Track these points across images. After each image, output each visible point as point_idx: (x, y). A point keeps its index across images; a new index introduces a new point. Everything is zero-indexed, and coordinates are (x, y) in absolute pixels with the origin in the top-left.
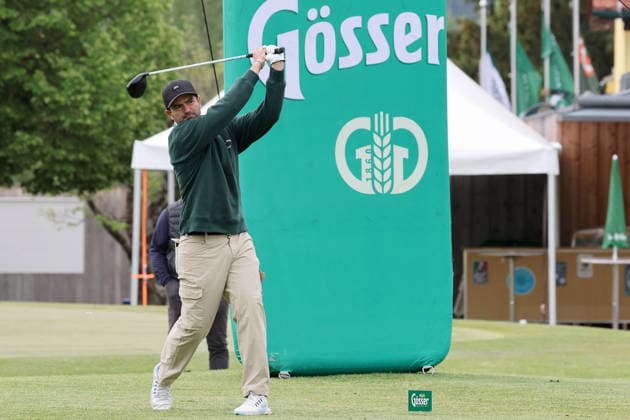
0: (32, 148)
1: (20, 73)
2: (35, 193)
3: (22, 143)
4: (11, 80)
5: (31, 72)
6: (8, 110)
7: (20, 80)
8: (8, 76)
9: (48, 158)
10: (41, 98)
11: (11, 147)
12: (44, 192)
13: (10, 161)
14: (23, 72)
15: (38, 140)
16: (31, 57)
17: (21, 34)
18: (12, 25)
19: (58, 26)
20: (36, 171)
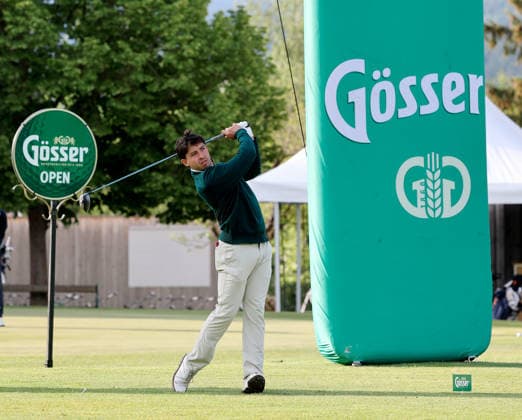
0: (165, 185)
1: (154, 126)
2: (168, 222)
3: (156, 181)
4: (147, 131)
5: (163, 125)
6: (146, 155)
7: (155, 131)
8: (145, 128)
9: (177, 194)
10: (171, 146)
11: (148, 185)
12: (175, 222)
13: (147, 196)
14: (157, 124)
15: (169, 179)
16: (164, 113)
17: (155, 94)
18: (148, 88)
19: (184, 88)
20: (169, 205)
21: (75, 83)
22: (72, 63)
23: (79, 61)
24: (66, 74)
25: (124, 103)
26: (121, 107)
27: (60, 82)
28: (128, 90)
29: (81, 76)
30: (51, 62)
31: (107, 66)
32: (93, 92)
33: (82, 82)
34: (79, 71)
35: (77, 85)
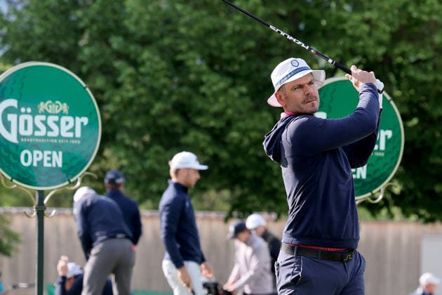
21: (361, 43)
22: (357, 17)
23: (367, 15)
24: (350, 32)
25: (425, 71)
26: (420, 76)
27: (341, 42)
28: (430, 54)
29: (370, 34)
30: (330, 15)
31: (404, 22)
32: (385, 55)
33: (371, 42)
34: (366, 28)
35: (363, 47)
